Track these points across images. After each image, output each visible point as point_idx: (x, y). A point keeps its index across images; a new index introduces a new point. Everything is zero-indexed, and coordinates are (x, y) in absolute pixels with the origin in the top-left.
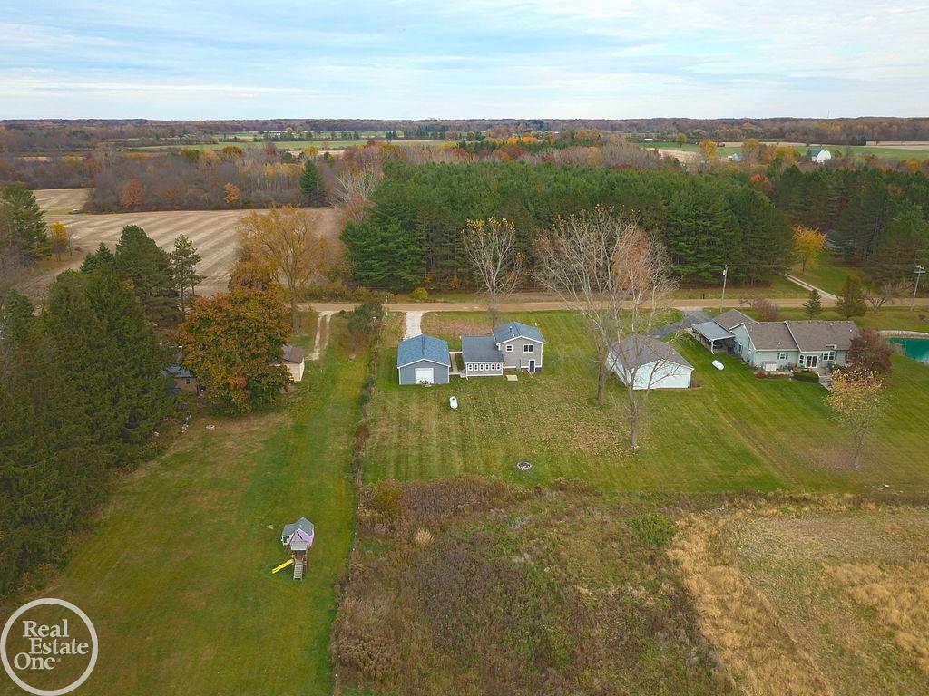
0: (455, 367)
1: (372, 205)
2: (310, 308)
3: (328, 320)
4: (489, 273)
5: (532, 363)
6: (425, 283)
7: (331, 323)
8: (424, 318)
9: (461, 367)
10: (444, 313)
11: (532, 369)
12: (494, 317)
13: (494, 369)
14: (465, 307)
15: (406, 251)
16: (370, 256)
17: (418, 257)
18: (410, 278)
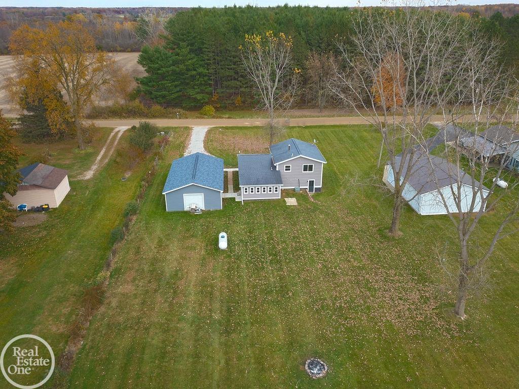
0: (231, 187)
1: (166, 33)
2: (93, 125)
3: (120, 135)
4: (267, 89)
5: (311, 183)
6: (213, 101)
7: (121, 138)
8: (209, 132)
9: (237, 189)
10: (227, 128)
11: (311, 189)
12: (271, 131)
13: (271, 193)
14: (246, 122)
15: (194, 73)
16: (163, 77)
17: (206, 78)
18: (199, 97)
